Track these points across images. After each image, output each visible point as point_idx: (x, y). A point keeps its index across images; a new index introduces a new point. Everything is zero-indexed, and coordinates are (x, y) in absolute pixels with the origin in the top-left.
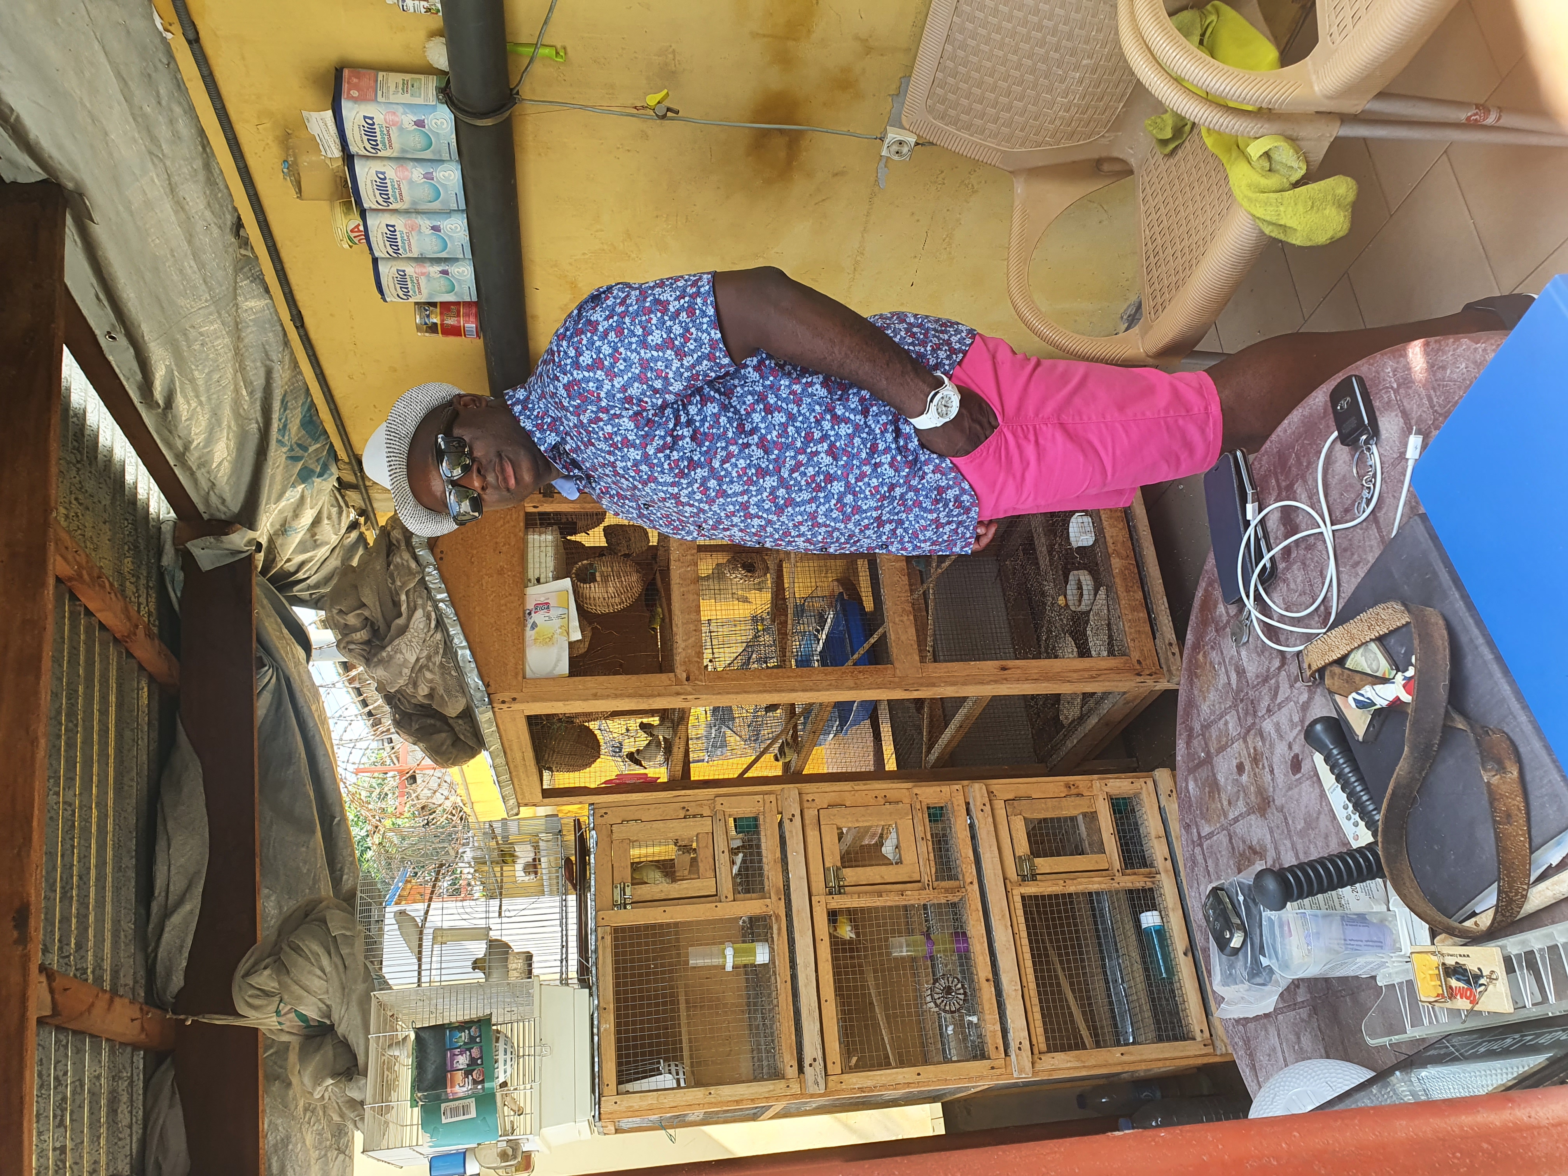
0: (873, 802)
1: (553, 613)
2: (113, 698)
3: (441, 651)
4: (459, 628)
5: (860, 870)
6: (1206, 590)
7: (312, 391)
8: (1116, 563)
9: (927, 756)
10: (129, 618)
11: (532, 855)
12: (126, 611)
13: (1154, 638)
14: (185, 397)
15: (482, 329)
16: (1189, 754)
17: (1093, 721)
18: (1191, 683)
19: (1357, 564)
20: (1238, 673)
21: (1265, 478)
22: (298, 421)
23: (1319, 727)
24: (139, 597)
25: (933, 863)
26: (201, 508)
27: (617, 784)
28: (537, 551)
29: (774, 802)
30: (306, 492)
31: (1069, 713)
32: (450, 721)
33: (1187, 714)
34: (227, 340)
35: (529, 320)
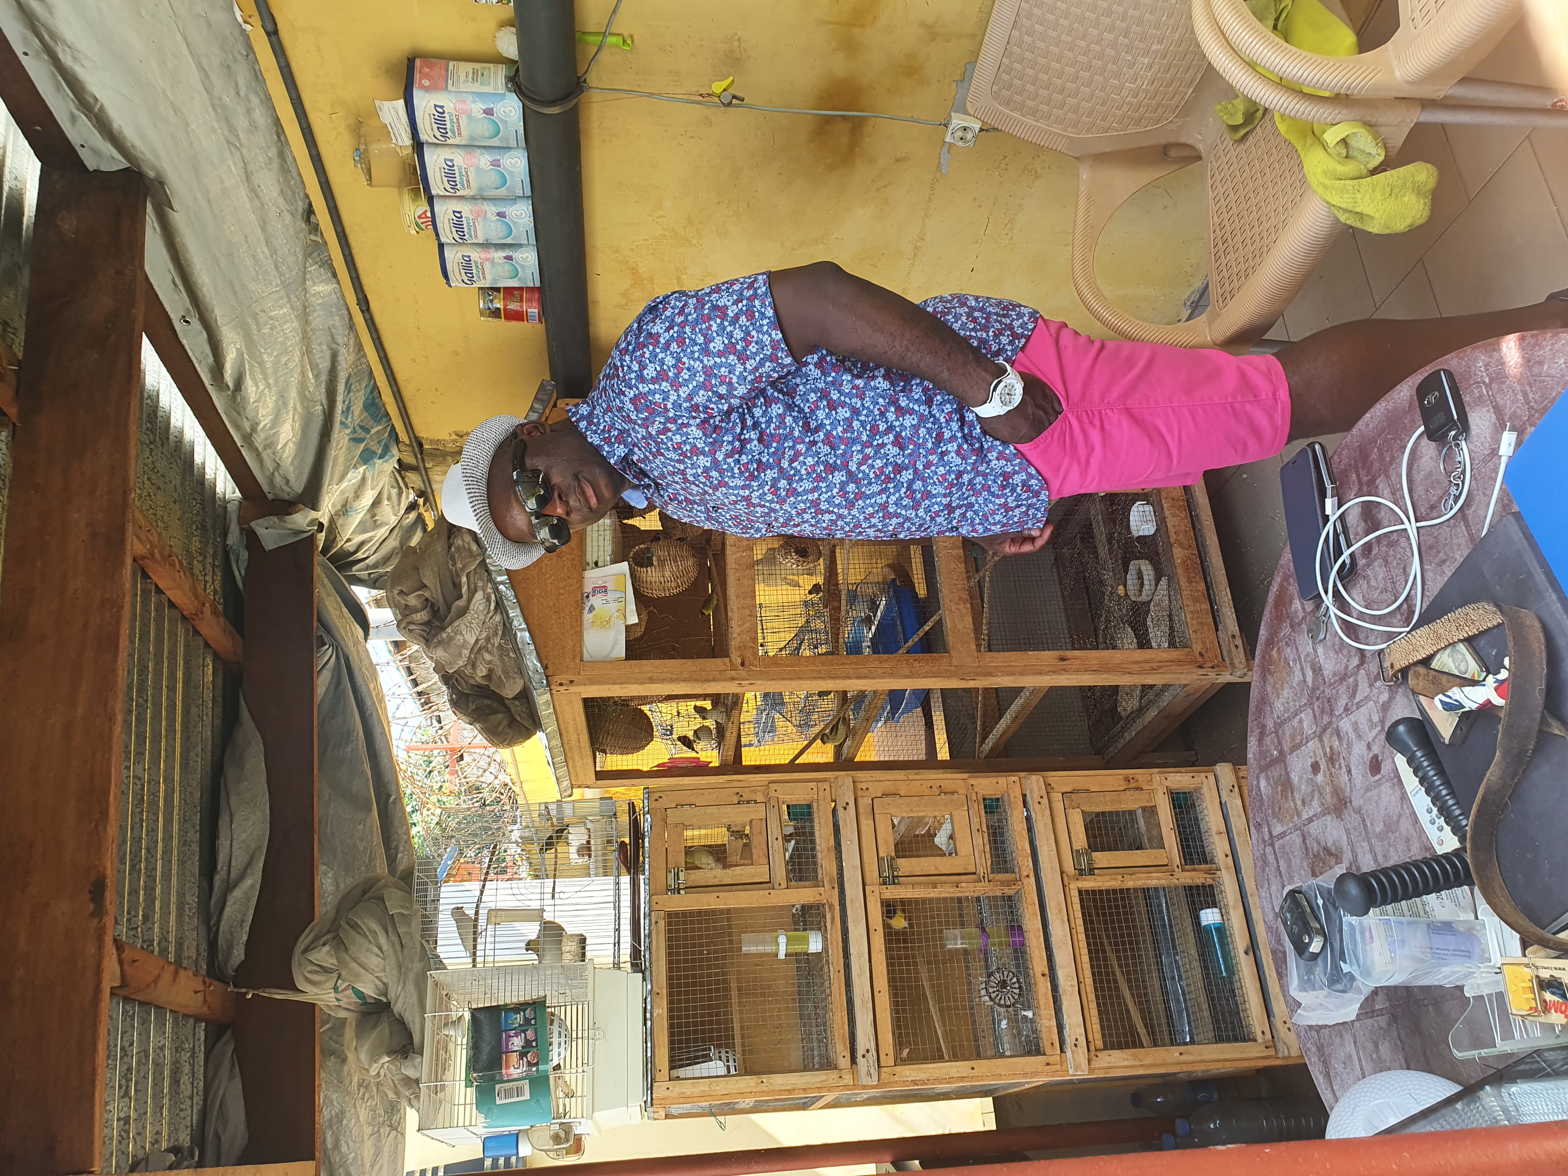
0: (927, 792)
1: (611, 596)
2: (180, 675)
3: (500, 633)
4: (518, 610)
5: (914, 860)
6: (1281, 586)
7: (376, 373)
8: (1178, 553)
9: (980, 746)
10: (196, 596)
11: (586, 837)
12: (194, 588)
13: (1217, 630)
14: (254, 379)
15: (544, 314)
16: (1260, 752)
17: (1153, 713)
18: (1264, 679)
19: (1443, 562)
20: (1314, 671)
21: (1345, 472)
22: (361, 404)
23: (1401, 728)
24: (205, 575)
25: (988, 856)
26: (266, 488)
27: (669, 768)
28: (595, 535)
29: (828, 789)
30: (367, 473)
31: (1127, 705)
32: (507, 702)
33: (1260, 711)
34: (295, 324)
35: (590, 306)
